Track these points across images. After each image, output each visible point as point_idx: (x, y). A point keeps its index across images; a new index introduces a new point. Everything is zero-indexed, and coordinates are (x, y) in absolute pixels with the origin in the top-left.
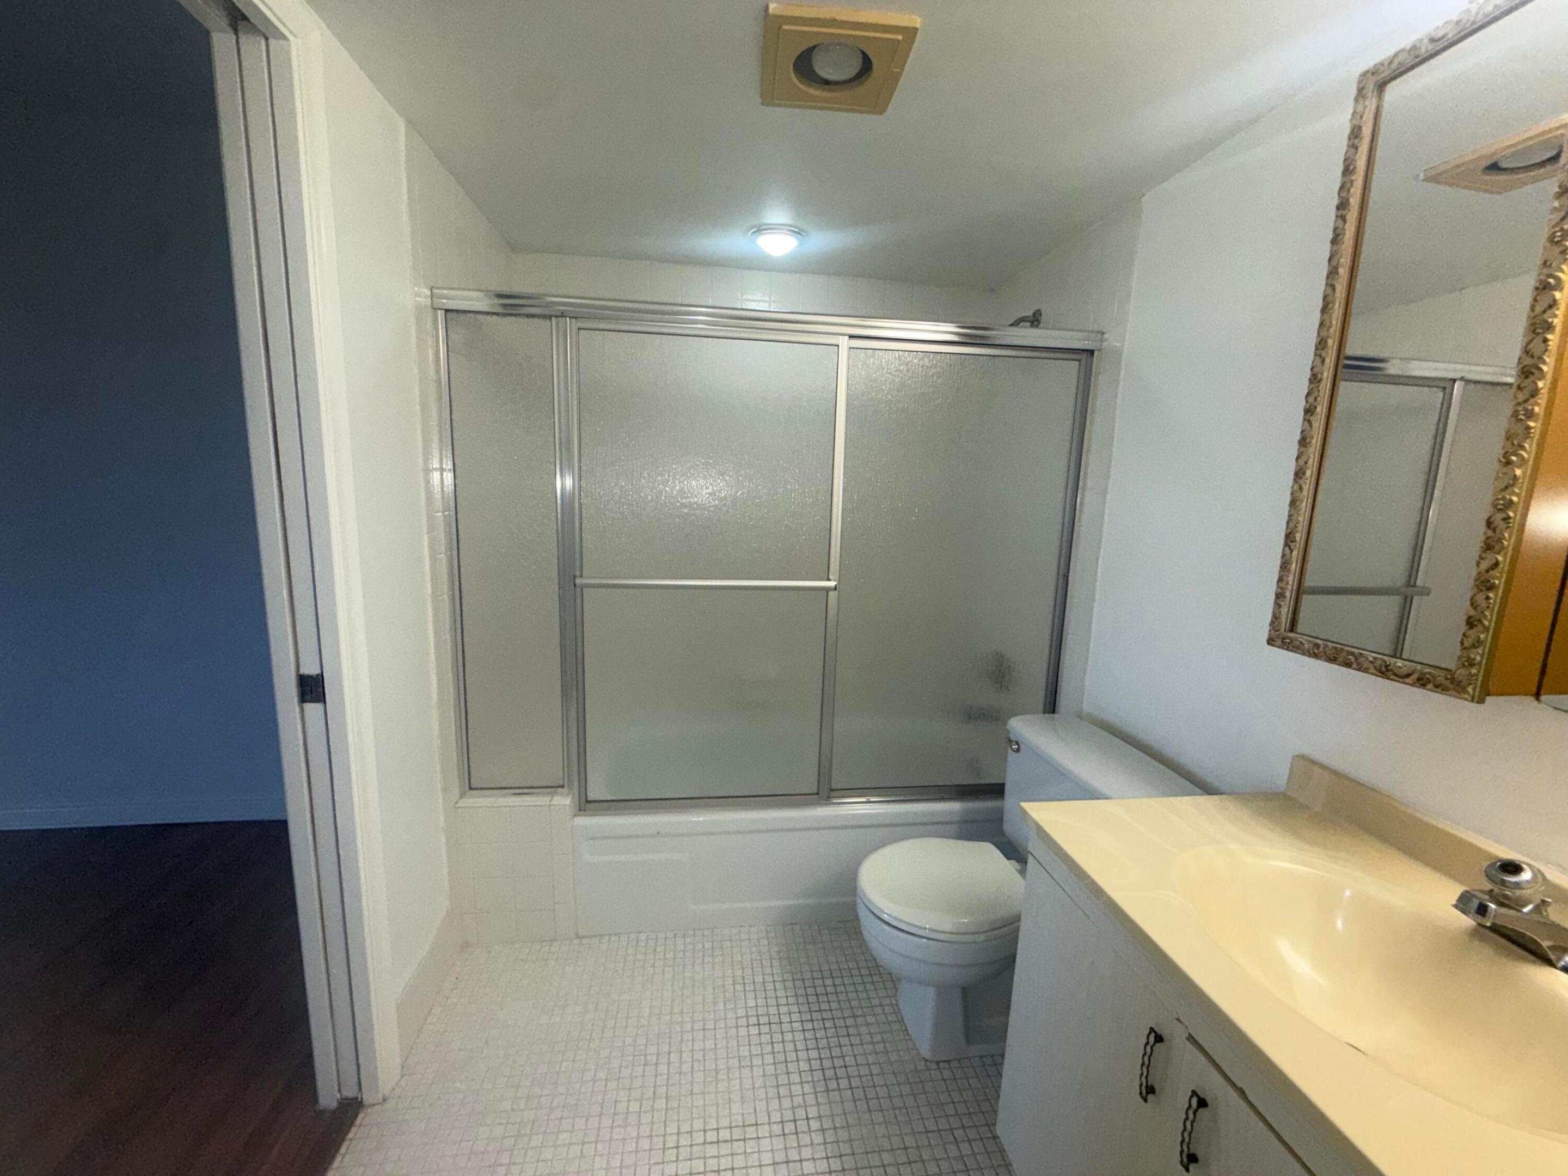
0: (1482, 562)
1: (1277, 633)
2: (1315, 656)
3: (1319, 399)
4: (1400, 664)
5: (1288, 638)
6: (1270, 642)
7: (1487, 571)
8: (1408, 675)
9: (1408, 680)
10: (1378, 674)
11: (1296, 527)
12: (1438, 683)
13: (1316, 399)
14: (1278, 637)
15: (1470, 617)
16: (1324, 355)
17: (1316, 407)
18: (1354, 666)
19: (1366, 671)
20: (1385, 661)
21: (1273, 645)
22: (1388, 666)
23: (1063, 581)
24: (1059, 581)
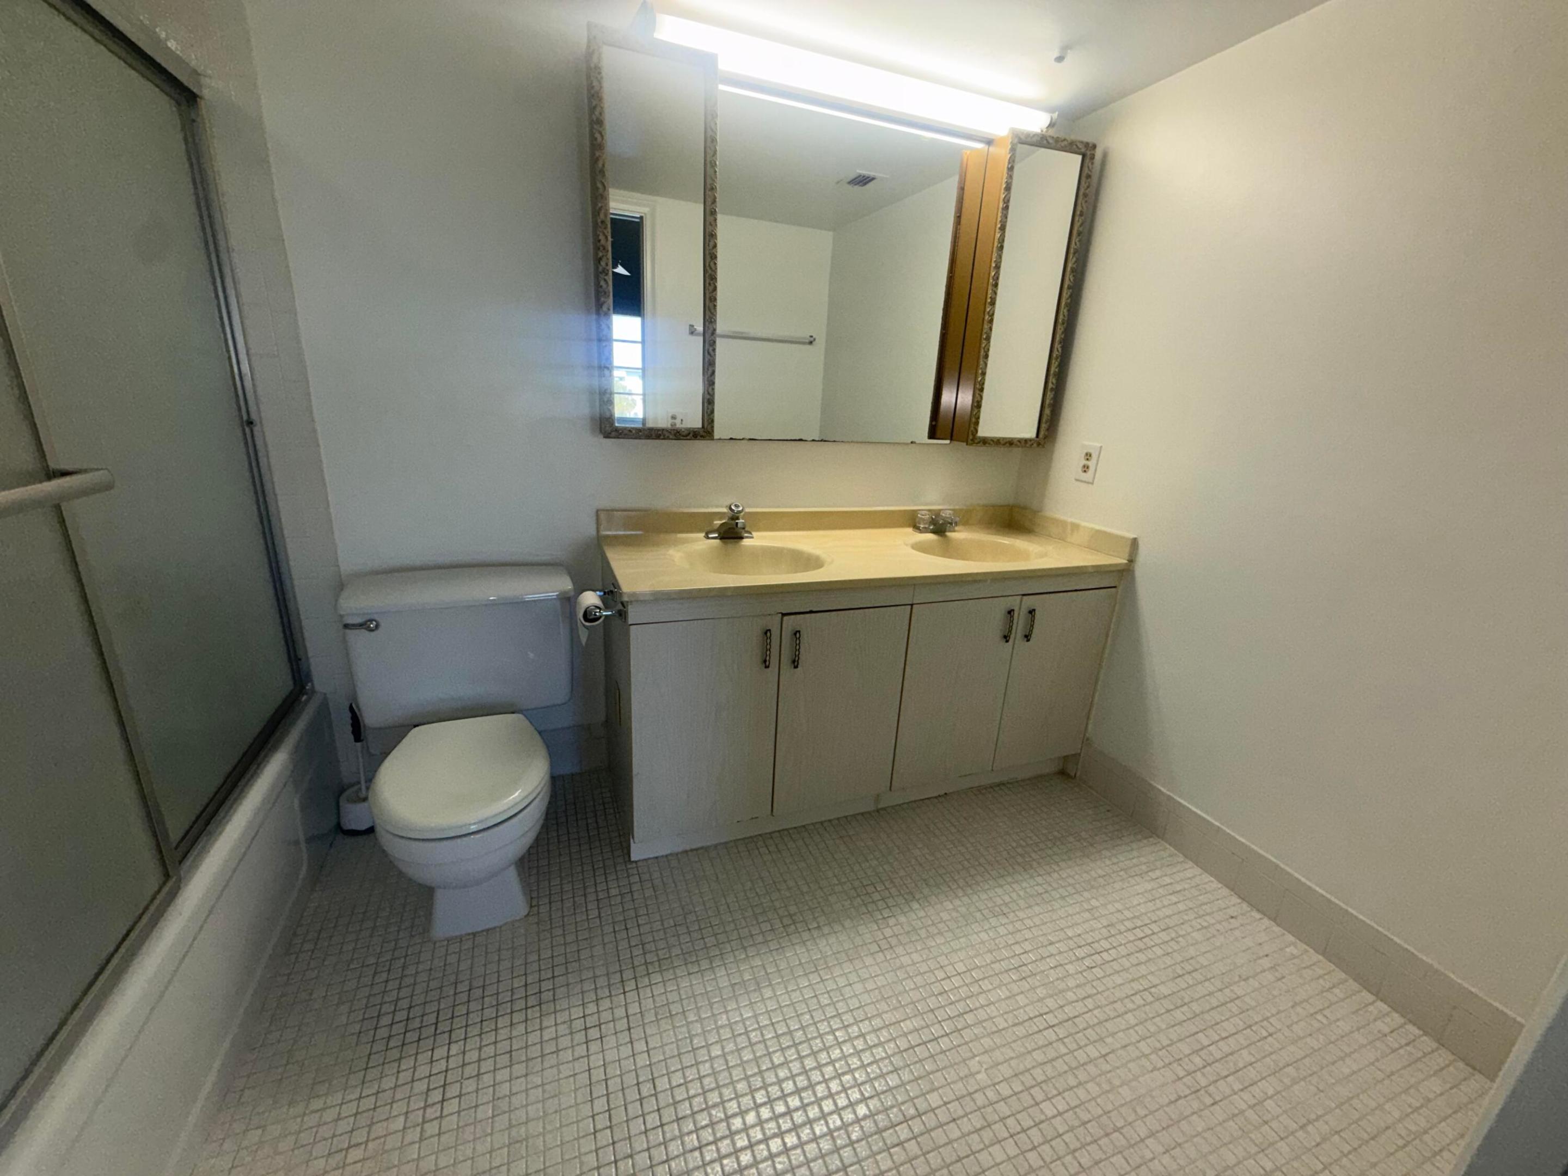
23: (247, 430)
24: (244, 431)
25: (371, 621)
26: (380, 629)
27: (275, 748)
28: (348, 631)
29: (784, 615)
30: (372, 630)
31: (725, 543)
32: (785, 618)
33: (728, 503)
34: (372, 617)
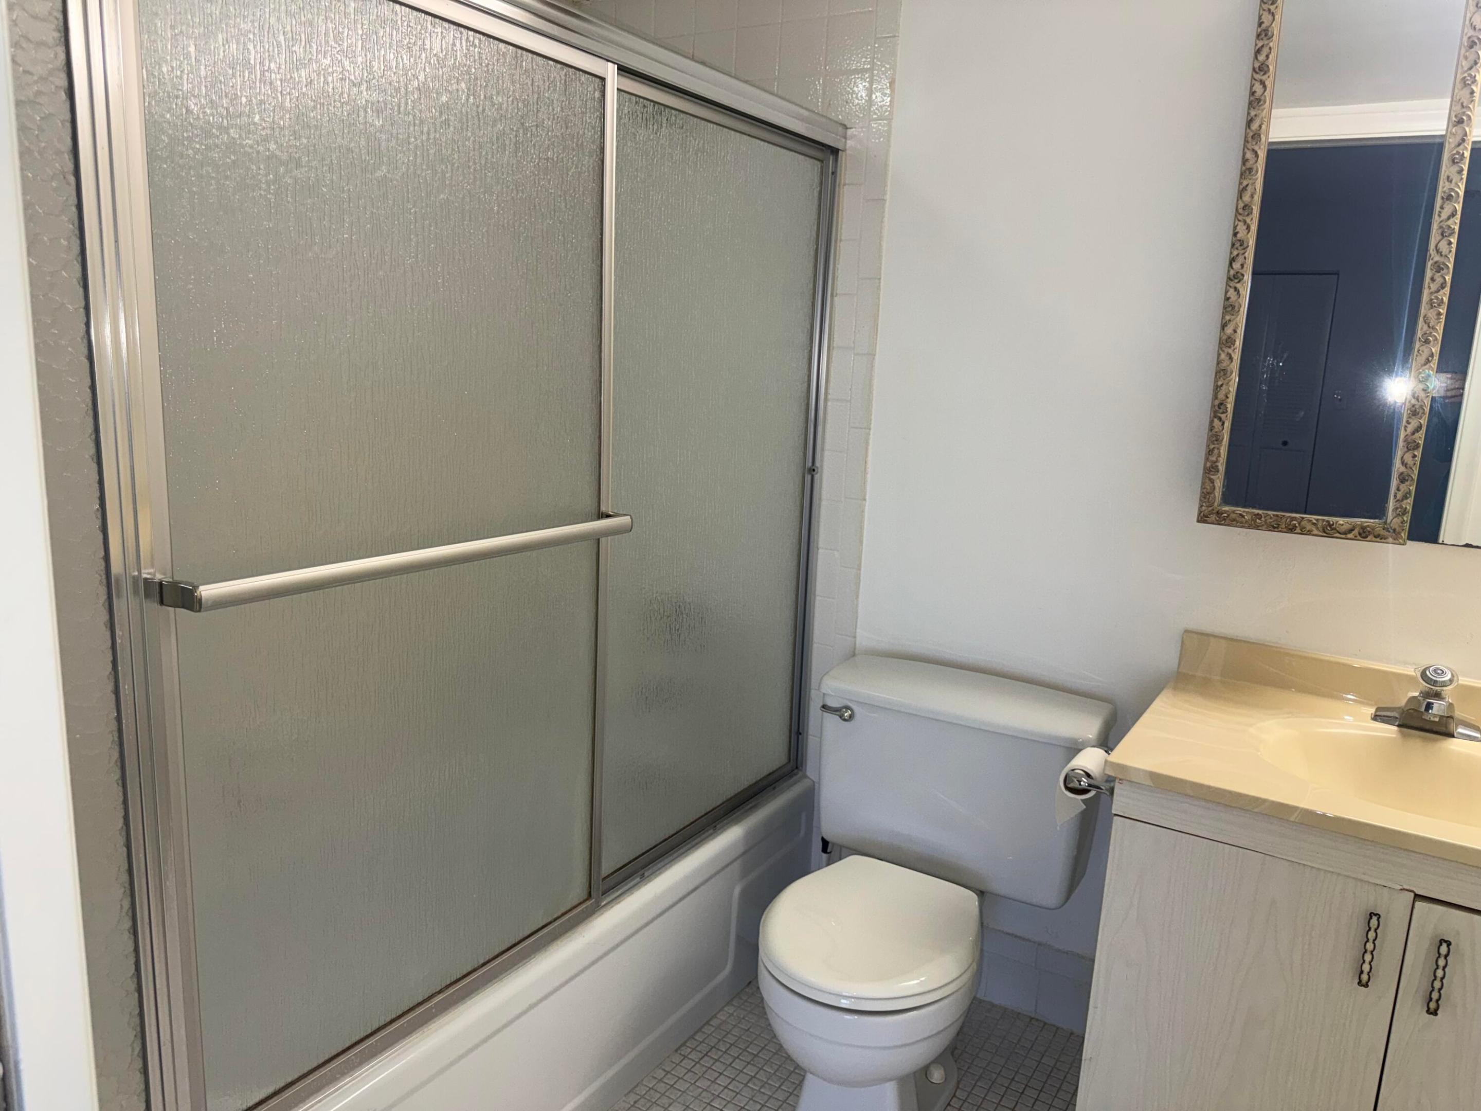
0: (1409, 426)
1: (1210, 509)
2: (1257, 527)
3: (1245, 266)
4: (1341, 522)
5: (1225, 512)
6: (1203, 518)
7: (1413, 433)
8: (1351, 531)
9: (1349, 536)
10: (1325, 535)
11: (1227, 397)
12: (1376, 534)
13: (1242, 266)
14: (1211, 513)
15: (1402, 473)
16: (1248, 221)
17: (1243, 275)
18: (1298, 530)
19: (1309, 533)
20: (1328, 522)
21: (1205, 522)
22: (1333, 524)
23: (808, 477)
24: (804, 477)
25: (847, 708)
26: (852, 722)
27: (737, 821)
28: (826, 714)
29: (1418, 897)
30: (845, 720)
31: (1404, 736)
32: (1419, 905)
33: (1425, 663)
34: (850, 704)
